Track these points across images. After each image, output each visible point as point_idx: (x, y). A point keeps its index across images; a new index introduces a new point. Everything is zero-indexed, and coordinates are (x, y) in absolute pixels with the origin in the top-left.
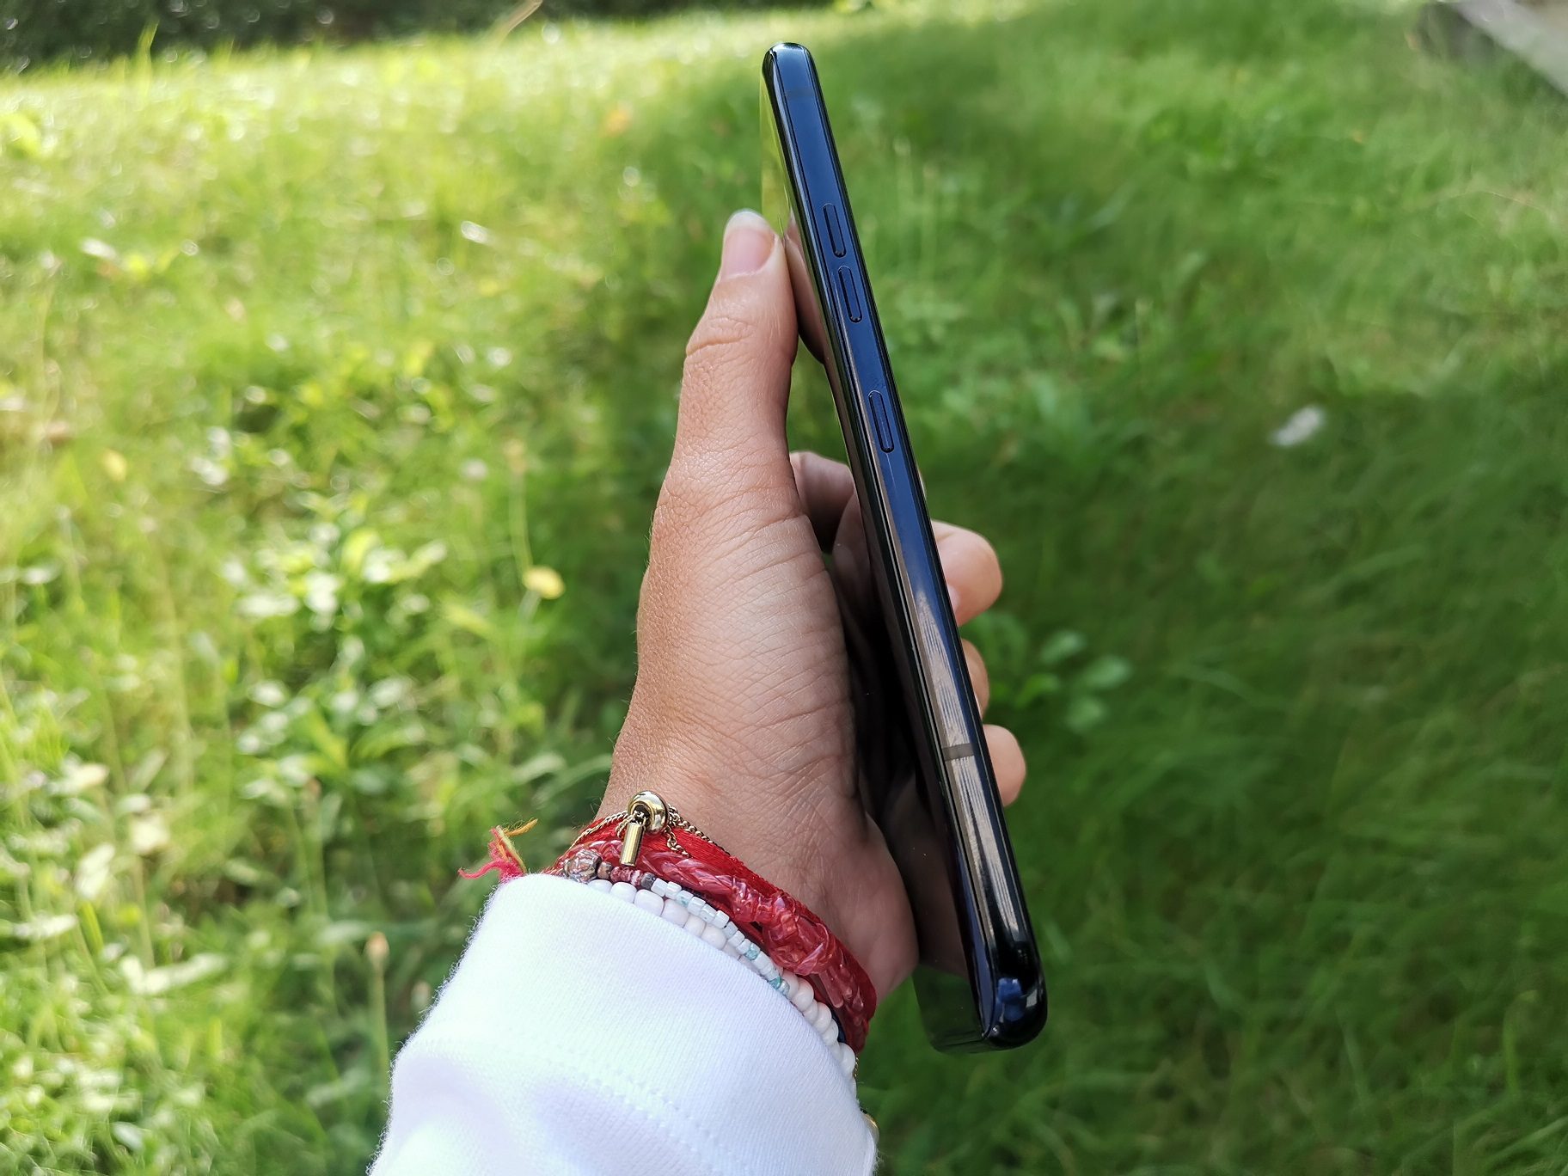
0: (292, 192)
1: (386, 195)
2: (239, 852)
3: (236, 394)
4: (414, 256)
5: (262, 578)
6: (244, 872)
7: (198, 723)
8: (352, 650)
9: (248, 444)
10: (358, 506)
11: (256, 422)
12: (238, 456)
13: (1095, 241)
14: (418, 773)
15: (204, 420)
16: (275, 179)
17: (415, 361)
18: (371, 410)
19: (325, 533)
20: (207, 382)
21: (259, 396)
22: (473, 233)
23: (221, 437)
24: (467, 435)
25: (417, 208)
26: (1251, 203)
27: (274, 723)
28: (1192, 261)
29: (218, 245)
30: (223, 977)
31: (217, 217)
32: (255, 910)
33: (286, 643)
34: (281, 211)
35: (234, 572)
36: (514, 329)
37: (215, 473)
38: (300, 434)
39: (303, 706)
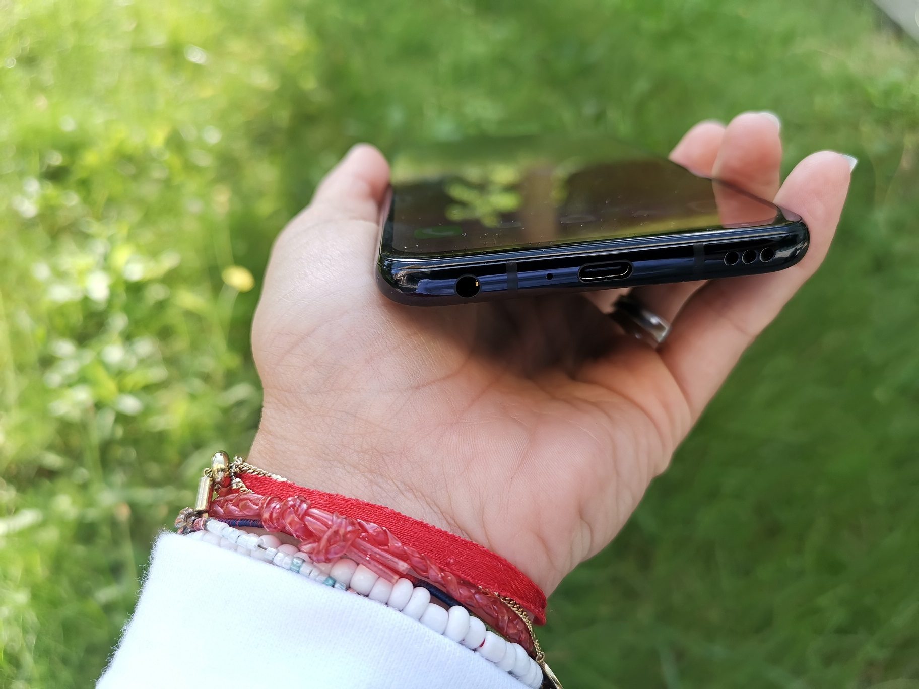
0: (77, 27)
1: (138, 29)
2: (51, 447)
3: (42, 158)
4: (158, 72)
5: (61, 276)
6: (53, 460)
7: (20, 368)
8: (119, 322)
9: (51, 190)
10: (122, 230)
11: (55, 176)
12: (45, 199)
13: (585, 71)
14: (163, 398)
15: (21, 174)
16: (66, 19)
17: (158, 138)
18: (131, 169)
19: (99, 247)
20: (23, 150)
21: (56, 159)
22: (196, 56)
23: (33, 186)
24: (192, 186)
25: (159, 38)
26: (679, 52)
27: (70, 368)
28: (642, 85)
29: (29, 61)
30: (42, 525)
31: (28, 43)
32: (61, 483)
33: (76, 318)
34: (70, 40)
35: (41, 271)
36: (221, 119)
37: (29, 208)
38: (84, 185)
39: (88, 355)
